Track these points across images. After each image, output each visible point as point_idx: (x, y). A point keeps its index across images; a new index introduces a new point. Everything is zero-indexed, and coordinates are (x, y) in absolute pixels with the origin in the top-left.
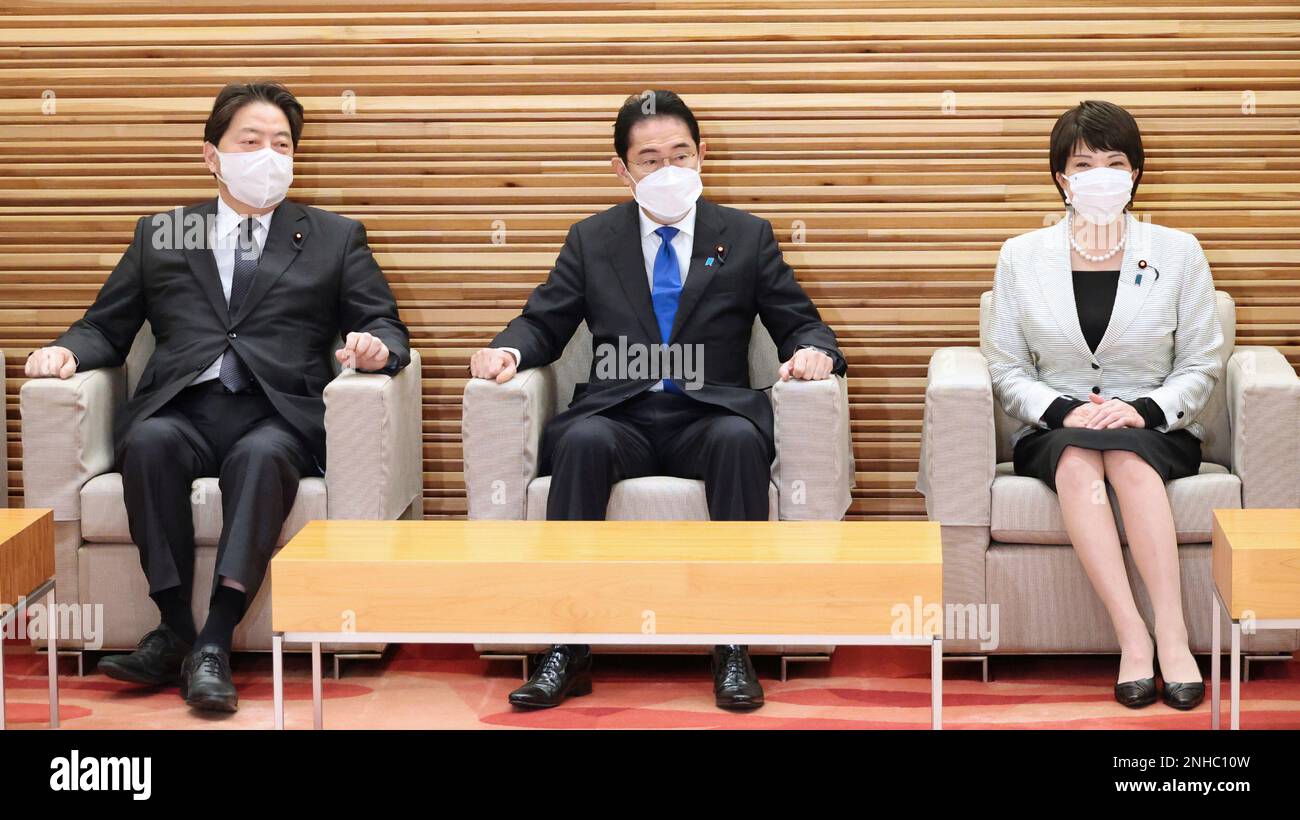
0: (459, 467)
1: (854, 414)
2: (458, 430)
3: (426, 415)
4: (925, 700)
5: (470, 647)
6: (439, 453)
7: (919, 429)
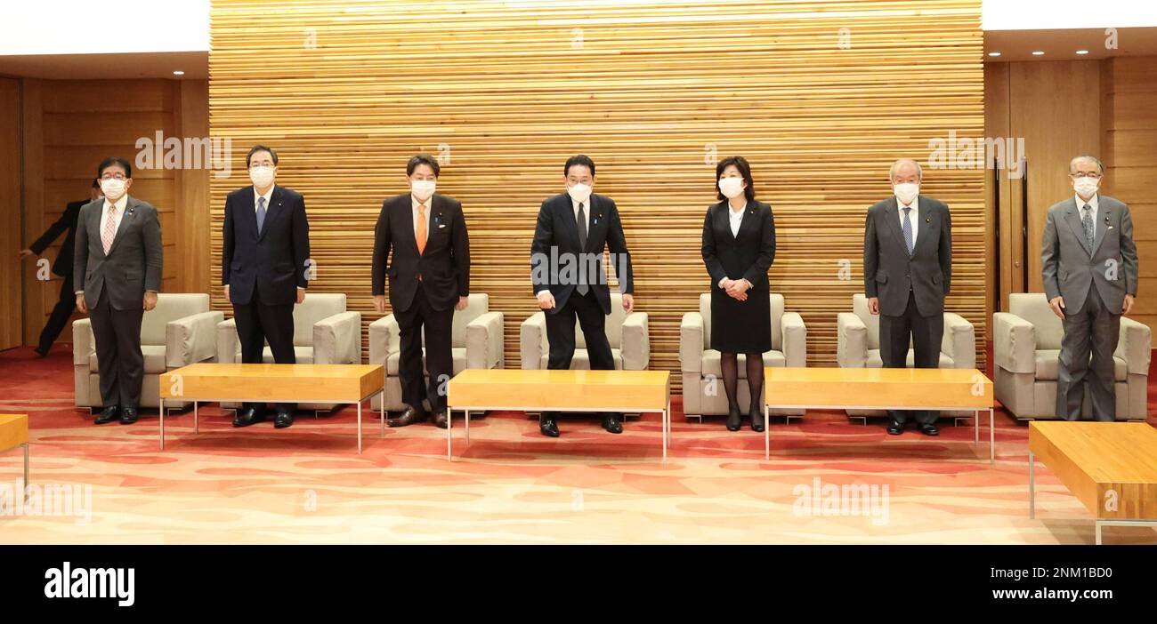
0: (519, 351)
1: (650, 334)
2: (519, 338)
3: (505, 333)
4: (661, 429)
5: (522, 412)
6: (509, 346)
7: (679, 339)
